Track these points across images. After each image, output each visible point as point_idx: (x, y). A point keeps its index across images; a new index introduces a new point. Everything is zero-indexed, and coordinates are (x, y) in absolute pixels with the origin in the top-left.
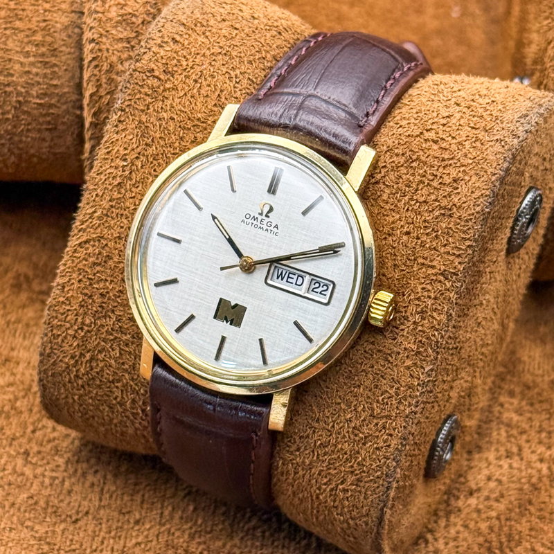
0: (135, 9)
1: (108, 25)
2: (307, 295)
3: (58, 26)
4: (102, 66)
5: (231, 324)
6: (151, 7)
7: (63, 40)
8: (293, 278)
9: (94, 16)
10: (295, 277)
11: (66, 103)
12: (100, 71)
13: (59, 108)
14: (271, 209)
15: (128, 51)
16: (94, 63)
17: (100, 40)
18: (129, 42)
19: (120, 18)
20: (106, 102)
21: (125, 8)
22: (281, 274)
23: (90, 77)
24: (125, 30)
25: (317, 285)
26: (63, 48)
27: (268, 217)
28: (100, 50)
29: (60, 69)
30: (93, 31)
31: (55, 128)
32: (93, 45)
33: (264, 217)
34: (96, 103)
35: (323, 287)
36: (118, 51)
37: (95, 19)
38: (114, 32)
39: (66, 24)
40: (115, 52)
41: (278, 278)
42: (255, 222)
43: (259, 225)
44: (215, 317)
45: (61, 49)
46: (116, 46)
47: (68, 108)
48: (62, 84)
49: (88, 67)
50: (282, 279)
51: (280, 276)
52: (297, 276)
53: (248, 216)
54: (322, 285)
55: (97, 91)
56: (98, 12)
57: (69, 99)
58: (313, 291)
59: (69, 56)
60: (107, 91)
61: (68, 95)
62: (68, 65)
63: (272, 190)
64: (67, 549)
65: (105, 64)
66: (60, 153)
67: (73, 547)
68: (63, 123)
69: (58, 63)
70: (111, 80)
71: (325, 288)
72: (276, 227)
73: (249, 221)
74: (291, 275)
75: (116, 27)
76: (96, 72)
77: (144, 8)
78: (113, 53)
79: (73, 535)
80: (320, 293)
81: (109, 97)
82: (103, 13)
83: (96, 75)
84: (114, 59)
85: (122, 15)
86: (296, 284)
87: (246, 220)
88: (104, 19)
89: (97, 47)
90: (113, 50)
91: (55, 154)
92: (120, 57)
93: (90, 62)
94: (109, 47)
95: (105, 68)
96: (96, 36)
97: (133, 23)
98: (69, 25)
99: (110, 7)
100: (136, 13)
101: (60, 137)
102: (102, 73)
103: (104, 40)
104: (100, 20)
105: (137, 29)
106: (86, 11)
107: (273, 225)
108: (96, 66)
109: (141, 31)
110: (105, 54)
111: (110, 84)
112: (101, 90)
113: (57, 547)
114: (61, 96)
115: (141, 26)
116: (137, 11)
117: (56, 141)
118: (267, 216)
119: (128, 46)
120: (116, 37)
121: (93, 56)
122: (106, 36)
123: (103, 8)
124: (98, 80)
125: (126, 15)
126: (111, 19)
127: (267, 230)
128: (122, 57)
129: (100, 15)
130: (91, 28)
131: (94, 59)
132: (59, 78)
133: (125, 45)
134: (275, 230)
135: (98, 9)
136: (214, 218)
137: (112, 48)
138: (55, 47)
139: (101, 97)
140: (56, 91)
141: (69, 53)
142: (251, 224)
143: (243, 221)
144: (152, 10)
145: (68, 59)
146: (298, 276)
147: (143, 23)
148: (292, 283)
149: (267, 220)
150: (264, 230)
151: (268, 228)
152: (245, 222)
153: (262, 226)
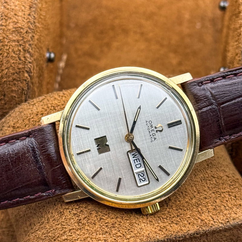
2: (135, 174)
5: (98, 149)
8: (137, 162)
14: (161, 131)
22: (136, 155)
25: (142, 175)
27: (157, 132)
33: (155, 130)
35: (143, 178)
42: (150, 127)
43: (150, 130)
44: (95, 139)
50: (133, 157)
51: (134, 156)
52: (140, 163)
54: (144, 177)
58: (138, 175)
71: (144, 179)
72: (155, 139)
73: (149, 124)
74: (138, 160)
80: (140, 179)
86: (136, 165)
87: (148, 122)
107: (155, 137)
127: (150, 135)
134: (153, 139)
136: (140, 108)
142: (148, 126)
146: (140, 164)
148: (135, 163)
149: (155, 132)
150: (150, 134)
151: (152, 135)
152: (147, 123)
153: (150, 132)
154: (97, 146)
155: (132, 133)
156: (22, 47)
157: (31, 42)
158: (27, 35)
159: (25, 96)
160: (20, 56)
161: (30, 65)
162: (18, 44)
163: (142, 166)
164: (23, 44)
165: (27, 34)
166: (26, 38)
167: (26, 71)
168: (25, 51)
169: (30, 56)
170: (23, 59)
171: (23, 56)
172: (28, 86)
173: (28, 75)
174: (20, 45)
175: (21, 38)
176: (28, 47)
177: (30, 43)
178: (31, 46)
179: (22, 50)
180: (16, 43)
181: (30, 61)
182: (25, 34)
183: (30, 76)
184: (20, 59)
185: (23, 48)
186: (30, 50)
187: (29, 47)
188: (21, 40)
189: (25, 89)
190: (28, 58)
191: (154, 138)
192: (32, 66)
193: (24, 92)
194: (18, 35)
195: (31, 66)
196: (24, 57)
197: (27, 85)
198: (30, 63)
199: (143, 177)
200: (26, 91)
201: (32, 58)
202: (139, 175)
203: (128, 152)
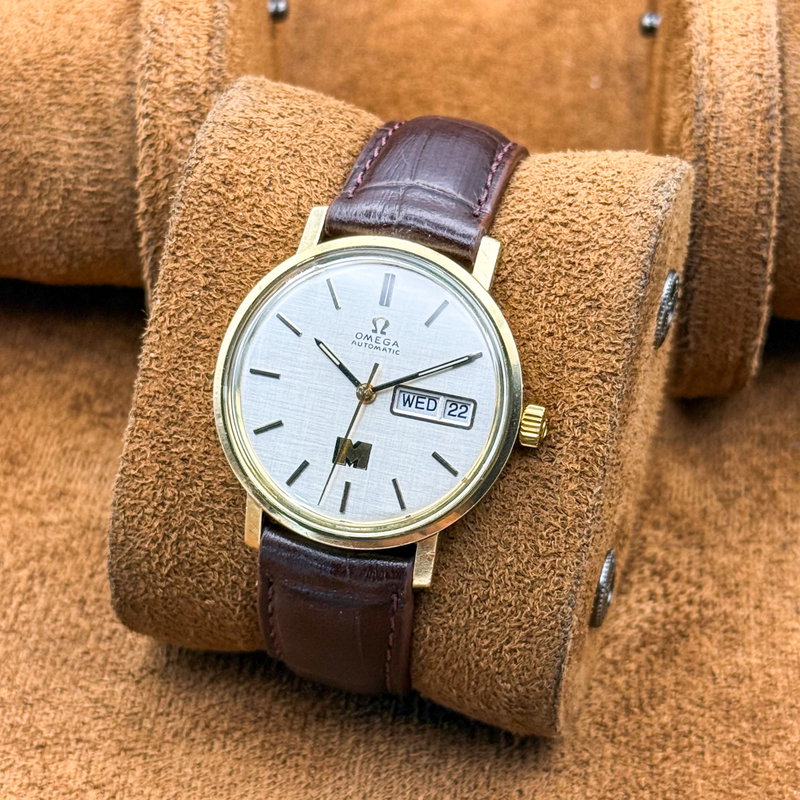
0: (195, 77)
1: (164, 96)
2: (443, 420)
3: (112, 100)
4: (158, 145)
5: (355, 466)
6: (215, 74)
7: (117, 117)
8: (423, 403)
9: (148, 86)
10: (426, 401)
11: (122, 191)
12: (156, 151)
13: (115, 196)
14: (387, 324)
15: (189, 126)
16: (149, 142)
17: (155, 114)
18: (189, 116)
19: (178, 88)
20: (165, 187)
21: (184, 76)
22: (408, 399)
23: (144, 158)
24: (185, 102)
25: (454, 407)
26: (118, 127)
27: (384, 333)
28: (155, 126)
29: (115, 151)
30: (147, 104)
31: (111, 221)
32: (147, 120)
33: (379, 334)
34: (153, 188)
35: (461, 408)
36: (177, 127)
37: (148, 90)
38: (171, 104)
39: (121, 98)
40: (173, 128)
41: (405, 404)
42: (369, 342)
43: (375, 345)
44: (334, 461)
45: (115, 128)
46: (174, 122)
47: (125, 196)
48: (117, 169)
49: (142, 146)
50: (410, 406)
51: (407, 402)
53: (359, 335)
54: (459, 406)
55: (153, 174)
56: (151, 82)
57: (126, 187)
58: (449, 414)
59: (125, 135)
60: (165, 174)
61: (124, 182)
62: (124, 146)
63: (385, 301)
64: (128, 712)
65: (162, 143)
66: (116, 250)
67: (135, 710)
68: (120, 215)
69: (112, 144)
70: (169, 161)
71: (464, 409)
72: (396, 344)
73: (361, 341)
74: (420, 400)
75: (174, 98)
76: (151, 152)
77: (207, 75)
78: (171, 130)
79: (136, 696)
80: (459, 416)
81: (167, 181)
82: (158, 83)
83: (151, 156)
84: (172, 136)
85: (181, 85)
86: (428, 409)
87: (357, 341)
88: (159, 90)
89: (152, 123)
90: (171, 126)
91: (112, 251)
92: (179, 133)
93: (144, 140)
94: (165, 122)
95: (161, 147)
96: (150, 110)
97: (193, 94)
98: (124, 100)
99: (166, 75)
100: (196, 81)
101: (117, 231)
102: (159, 153)
103: (160, 114)
104: (155, 91)
105: (198, 101)
106: (138, 80)
107: (392, 342)
108: (151, 146)
109: (204, 103)
110: (162, 131)
111: (168, 166)
112: (158, 173)
113: (116, 710)
114: (116, 183)
115: (203, 97)
116: (198, 79)
117: (113, 235)
118: (382, 333)
119: (188, 120)
120: (174, 111)
121: (147, 133)
122: (162, 110)
123: (158, 77)
124: (154, 162)
125: (185, 84)
126: (168, 90)
127: (385, 349)
128: (182, 133)
129: (155, 85)
130: (145, 101)
131: (148, 136)
132: (114, 161)
133: (185, 119)
134: (395, 347)
135: (153, 78)
136: (318, 343)
137: (169, 124)
138: (109, 124)
139: (158, 182)
140: (111, 177)
141: (125, 132)
142: (364, 345)
143: (354, 342)
144: (216, 78)
145: (123, 139)
146: (430, 399)
147: (205, 93)
148: (423, 409)
149: (383, 337)
150: (381, 350)
151: (385, 346)
152: (357, 343)
153: (378, 345)
154: (350, 465)
155: (359, 383)
191: (394, 344)
202: (451, 413)
203: (392, 411)
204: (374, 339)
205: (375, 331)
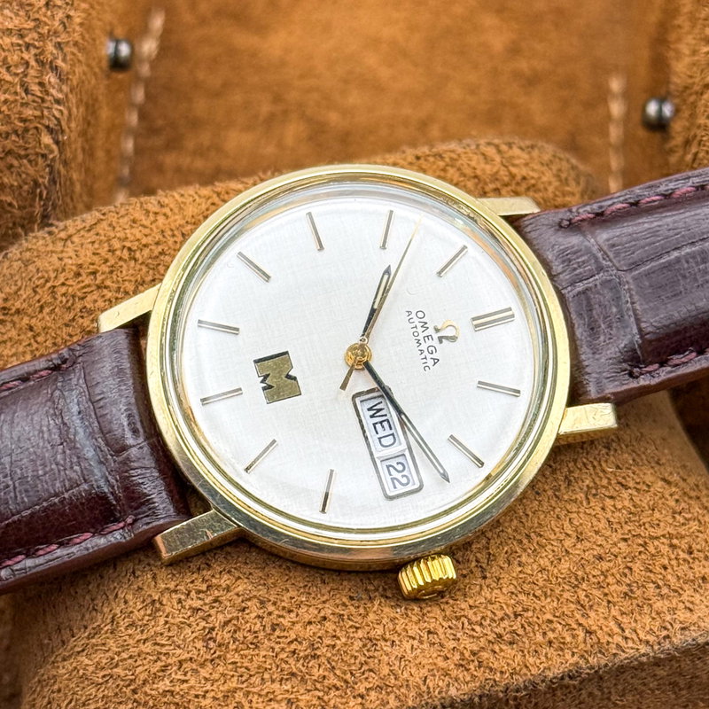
2: (378, 462)
5: (264, 389)
8: (384, 429)
10: (388, 432)
22: (379, 410)
25: (400, 467)
27: (441, 342)
33: (435, 336)
35: (403, 476)
41: (369, 409)
42: (420, 330)
43: (421, 337)
44: (256, 362)
50: (372, 416)
51: (374, 412)
52: (391, 432)
53: (420, 315)
58: (388, 467)
71: (404, 481)
72: (436, 361)
73: (416, 320)
80: (393, 479)
86: (380, 438)
107: (434, 356)
127: (422, 351)
134: (430, 362)
136: (388, 272)
142: (413, 325)
143: (409, 313)
146: (393, 435)
148: (377, 433)
149: (435, 342)
150: (420, 348)
151: (426, 351)
152: (410, 317)
153: (422, 341)
154: (262, 382)
156: (33, 51)
157: (63, 38)
158: (49, 13)
159: (42, 203)
160: (27, 79)
161: (57, 109)
162: (20, 42)
163: (397, 441)
164: (36, 43)
165: (48, 9)
166: (46, 24)
167: (47, 127)
168: (41, 63)
169: (58, 81)
170: (35, 88)
171: (37, 80)
172: (51, 173)
173: (53, 139)
174: (28, 46)
175: (31, 24)
176: (52, 53)
177: (59, 40)
178: (62, 49)
179: (33, 63)
180: (15, 40)
181: (60, 96)
182: (44, 10)
183: (57, 142)
184: (27, 91)
185: (36, 55)
186: (59, 62)
187: (55, 52)
188: (30, 29)
189: (44, 183)
190: (54, 88)
191: (434, 359)
192: (66, 112)
193: (38, 191)
194: (22, 13)
195: (61, 111)
196: (41, 84)
197: (47, 170)
198: (58, 102)
199: (403, 473)
200: (46, 188)
201: (65, 88)
202: (391, 468)
203: (354, 397)
204: (426, 333)
205: (437, 330)
